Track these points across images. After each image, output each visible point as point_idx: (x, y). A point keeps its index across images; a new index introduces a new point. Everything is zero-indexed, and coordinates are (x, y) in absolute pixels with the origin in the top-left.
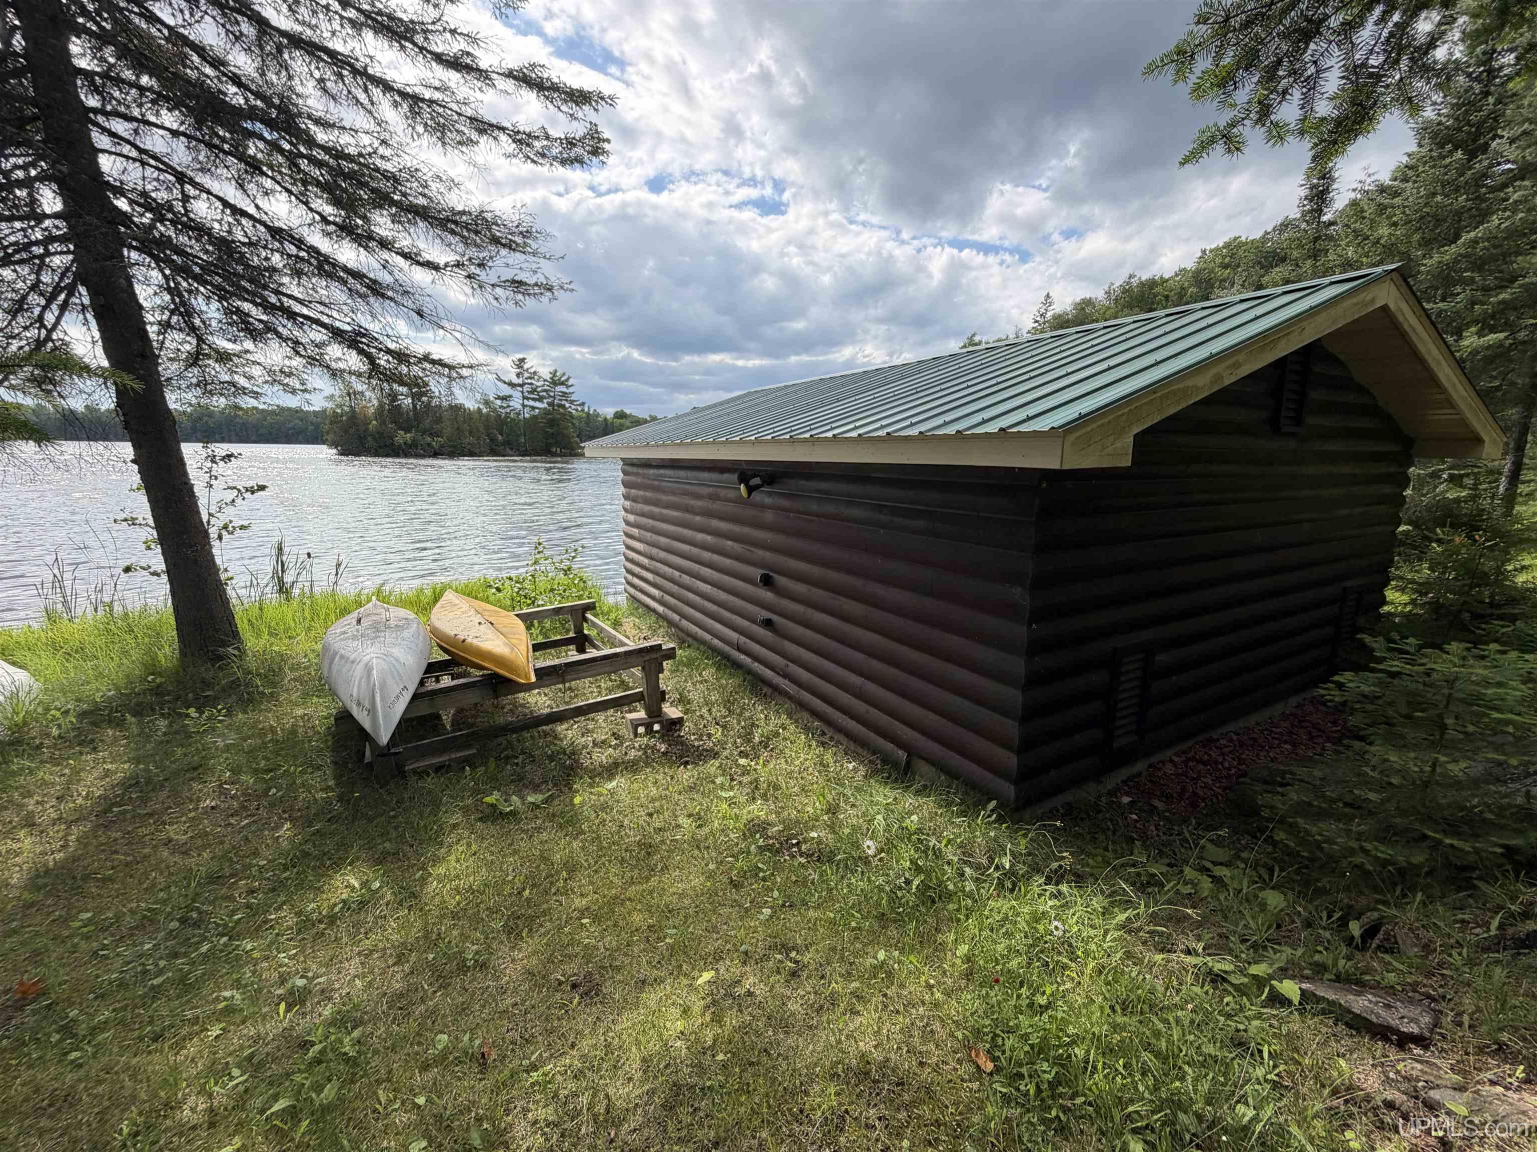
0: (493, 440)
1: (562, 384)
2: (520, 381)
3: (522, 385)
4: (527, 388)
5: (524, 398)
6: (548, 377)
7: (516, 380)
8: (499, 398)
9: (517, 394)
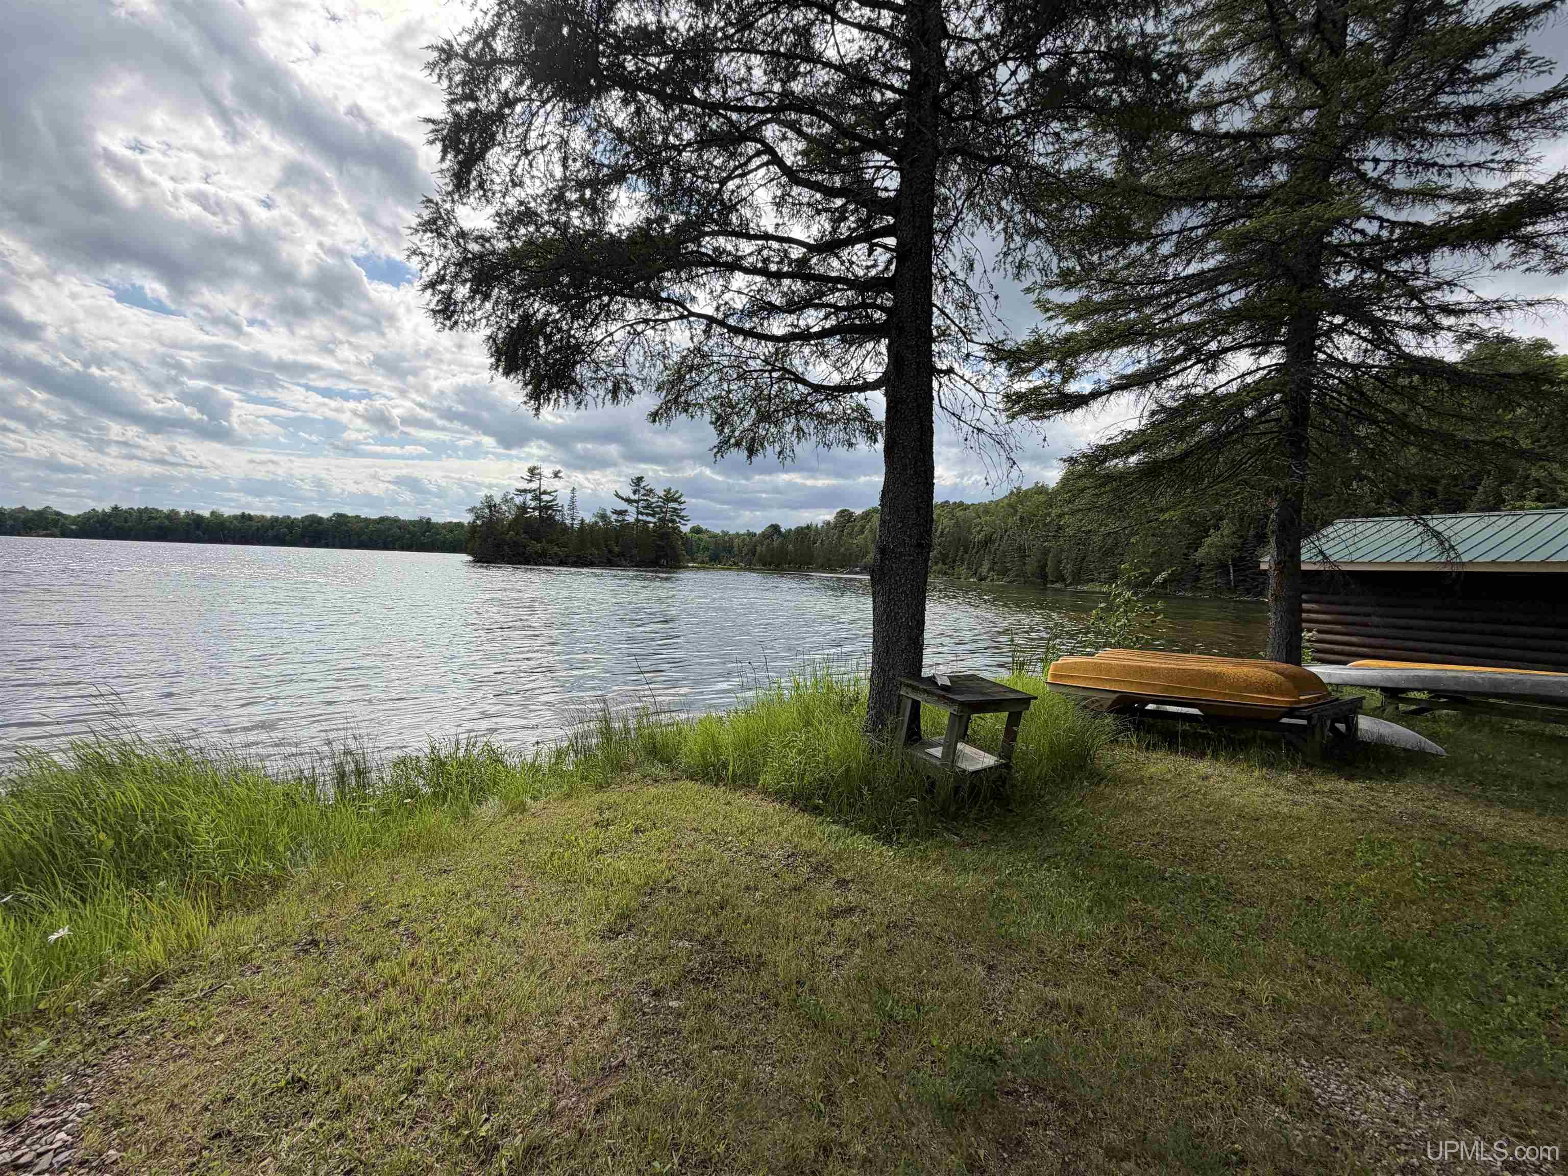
0: (610, 551)
1: (675, 500)
2: (636, 497)
3: (637, 502)
4: (641, 504)
5: (639, 513)
6: (662, 494)
7: (633, 497)
8: (615, 512)
9: (632, 509)
